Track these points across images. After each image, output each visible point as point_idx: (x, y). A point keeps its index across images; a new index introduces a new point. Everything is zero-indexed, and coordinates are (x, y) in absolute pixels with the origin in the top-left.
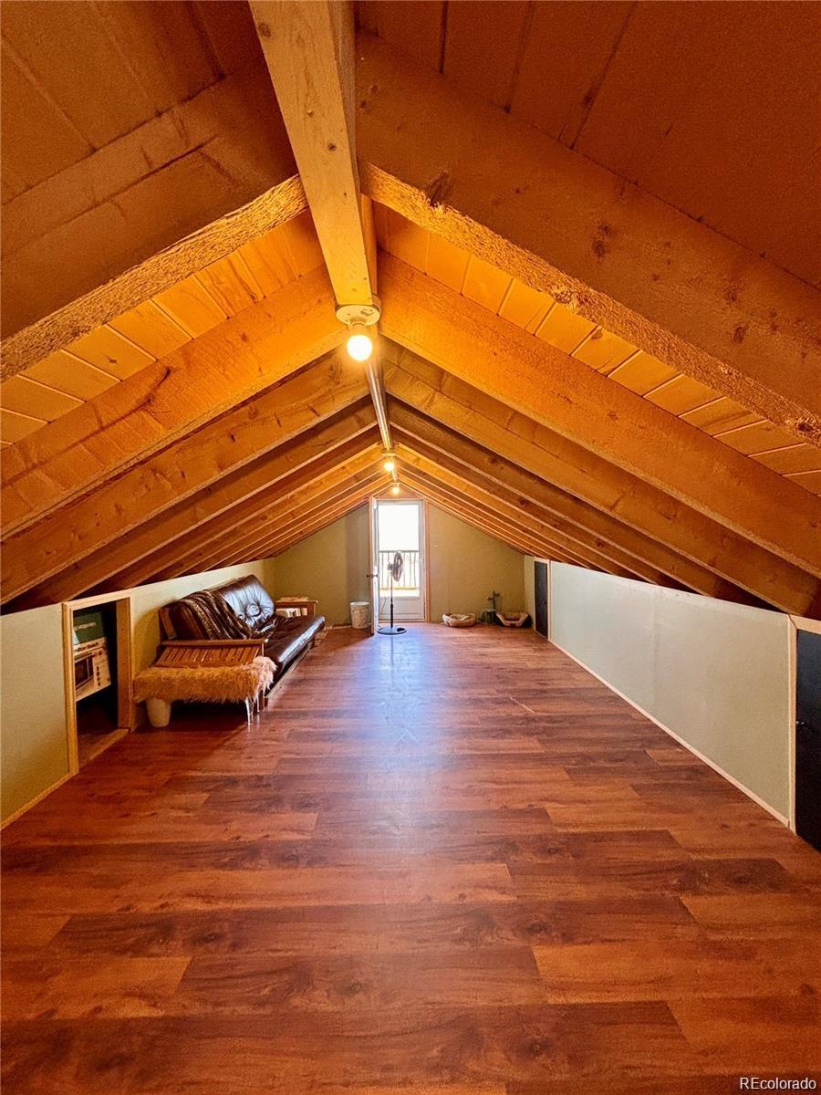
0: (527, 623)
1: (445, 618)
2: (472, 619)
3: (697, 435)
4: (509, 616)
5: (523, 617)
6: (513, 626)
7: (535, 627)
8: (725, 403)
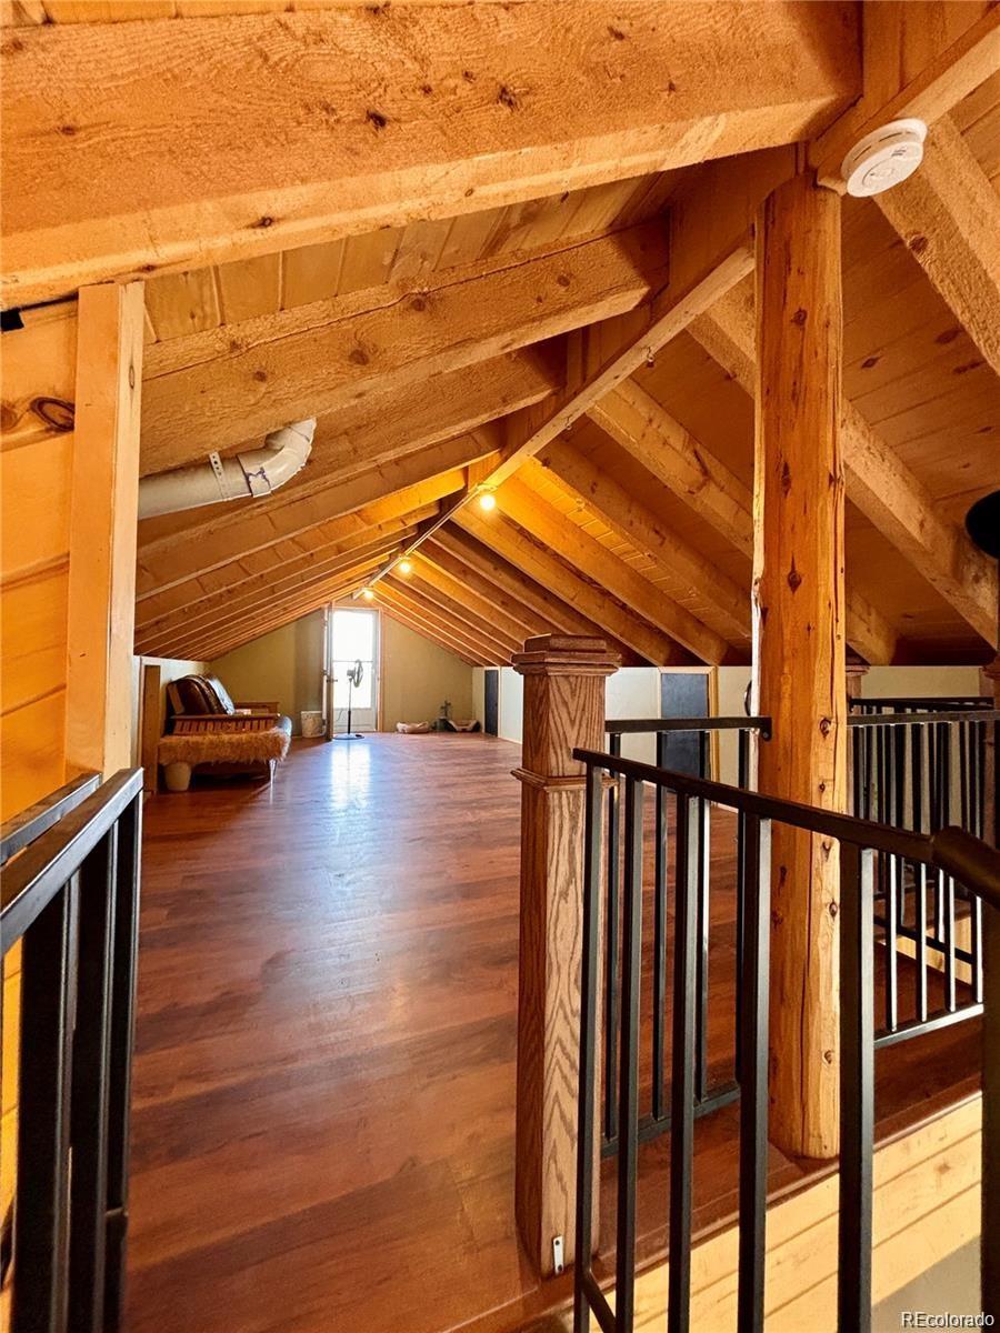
0: (477, 728)
1: (400, 726)
2: (426, 726)
3: (617, 559)
4: (459, 722)
5: (473, 723)
6: (464, 731)
7: (483, 731)
8: (626, 546)
